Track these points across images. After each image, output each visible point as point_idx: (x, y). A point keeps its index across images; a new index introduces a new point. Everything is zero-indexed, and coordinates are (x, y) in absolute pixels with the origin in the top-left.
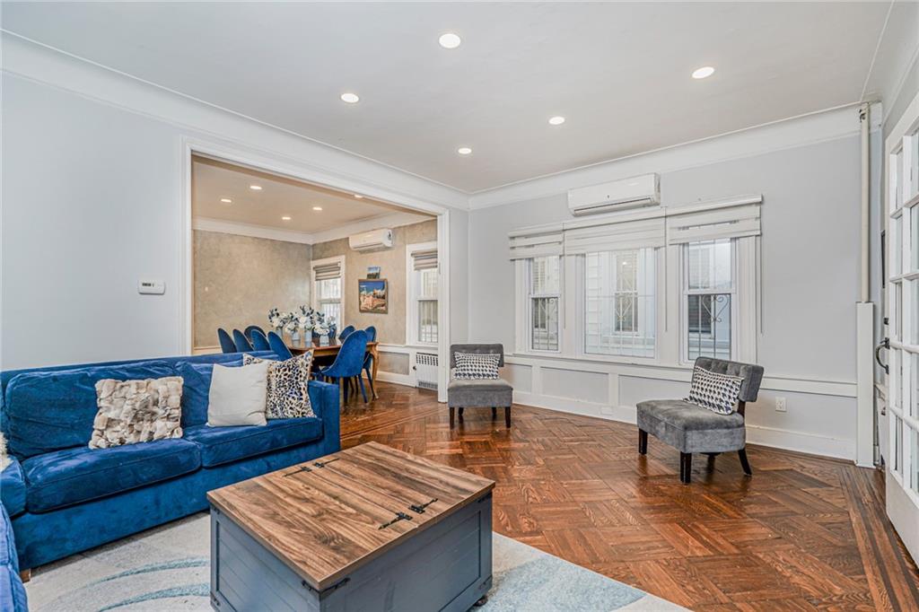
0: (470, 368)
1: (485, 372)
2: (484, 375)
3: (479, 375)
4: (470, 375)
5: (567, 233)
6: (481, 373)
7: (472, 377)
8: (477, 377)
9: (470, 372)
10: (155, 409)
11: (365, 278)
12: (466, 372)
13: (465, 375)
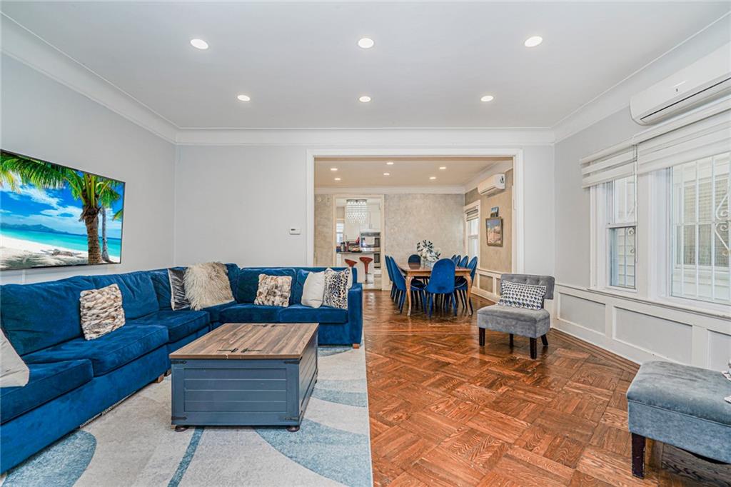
0: (511, 296)
1: (525, 302)
2: (524, 304)
3: (519, 304)
4: (510, 303)
5: (641, 148)
6: (521, 301)
7: (513, 305)
8: (517, 305)
9: (511, 300)
10: (276, 291)
11: (489, 217)
12: (507, 299)
13: (506, 302)
